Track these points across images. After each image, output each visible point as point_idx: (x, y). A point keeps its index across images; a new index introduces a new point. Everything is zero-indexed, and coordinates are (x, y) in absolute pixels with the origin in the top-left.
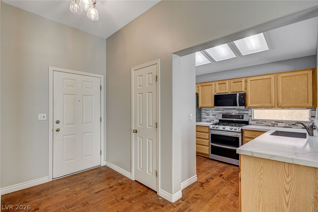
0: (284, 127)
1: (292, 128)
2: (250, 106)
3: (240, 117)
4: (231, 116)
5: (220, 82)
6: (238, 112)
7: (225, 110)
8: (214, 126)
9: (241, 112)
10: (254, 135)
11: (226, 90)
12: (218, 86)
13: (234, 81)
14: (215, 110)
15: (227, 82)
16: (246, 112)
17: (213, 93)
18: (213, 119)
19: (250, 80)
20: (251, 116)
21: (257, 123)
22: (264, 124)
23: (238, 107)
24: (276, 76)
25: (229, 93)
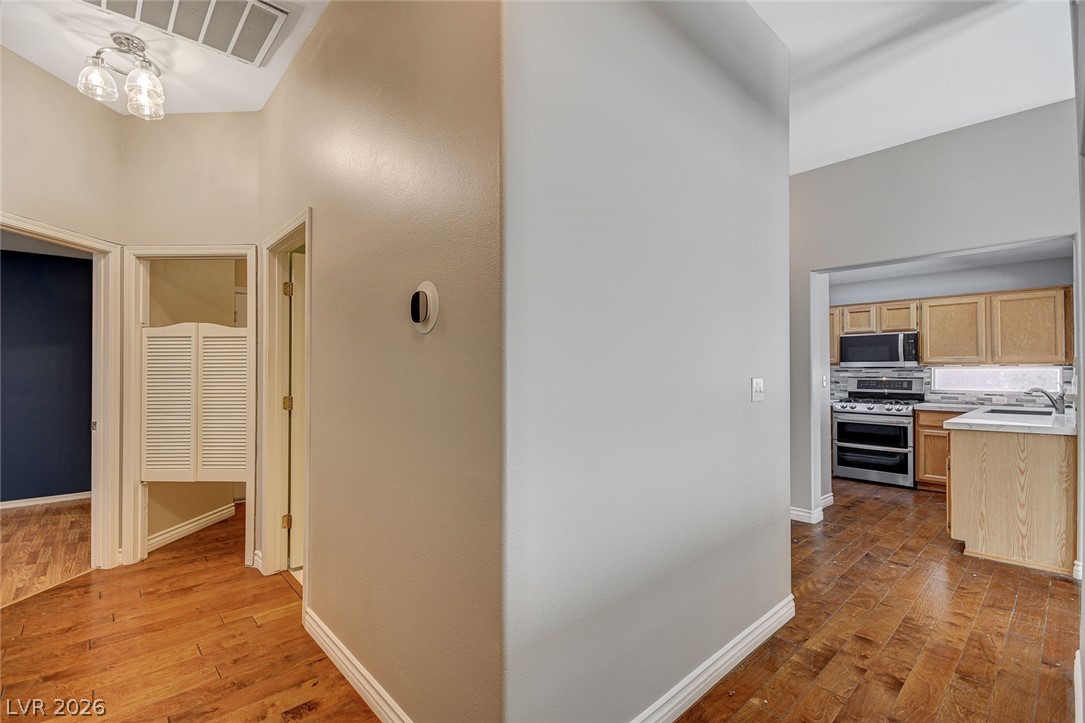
0: (1004, 405)
2: (929, 361)
3: (902, 385)
4: (880, 384)
5: (855, 309)
6: (896, 374)
7: (864, 370)
8: (845, 404)
9: (904, 374)
11: (870, 326)
12: (847, 316)
13: (890, 307)
14: (837, 371)
15: (873, 308)
16: (916, 375)
17: (835, 334)
18: (834, 390)
19: (930, 306)
20: (929, 383)
21: (942, 398)
22: (960, 400)
23: (901, 363)
24: (988, 299)
25: (879, 333)
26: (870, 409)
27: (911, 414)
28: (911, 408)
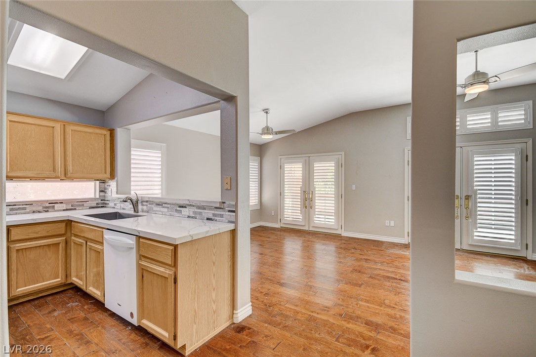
1: (75, 209)
10: (34, 233)
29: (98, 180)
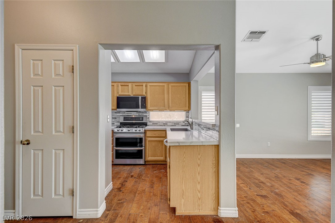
0: (171, 126)
2: (149, 109)
3: (140, 119)
4: (132, 119)
5: (123, 84)
6: (137, 114)
7: (126, 112)
8: (118, 129)
9: (141, 114)
10: (154, 134)
11: (129, 92)
12: (120, 87)
13: (136, 85)
14: (115, 113)
15: (130, 85)
16: (145, 114)
17: (115, 95)
18: (114, 122)
19: (150, 86)
20: (149, 118)
21: (153, 124)
22: (158, 125)
23: (140, 110)
24: (168, 85)
25: (132, 96)
26: (129, 131)
27: (144, 132)
28: (144, 129)
29: (185, 111)
